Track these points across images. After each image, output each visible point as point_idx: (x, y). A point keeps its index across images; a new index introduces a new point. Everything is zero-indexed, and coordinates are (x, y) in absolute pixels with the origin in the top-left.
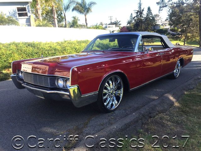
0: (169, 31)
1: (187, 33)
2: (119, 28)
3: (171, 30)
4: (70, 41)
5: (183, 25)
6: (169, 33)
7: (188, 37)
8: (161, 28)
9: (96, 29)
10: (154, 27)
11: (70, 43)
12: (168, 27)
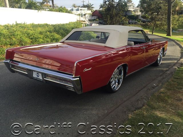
0: (140, 18)
1: (156, 21)
2: (91, 12)
3: (142, 17)
4: (24, 24)
5: (153, 13)
6: (140, 20)
7: (157, 25)
8: (133, 14)
9: (60, 12)
10: (126, 12)
11: (22, 27)
12: (139, 13)
